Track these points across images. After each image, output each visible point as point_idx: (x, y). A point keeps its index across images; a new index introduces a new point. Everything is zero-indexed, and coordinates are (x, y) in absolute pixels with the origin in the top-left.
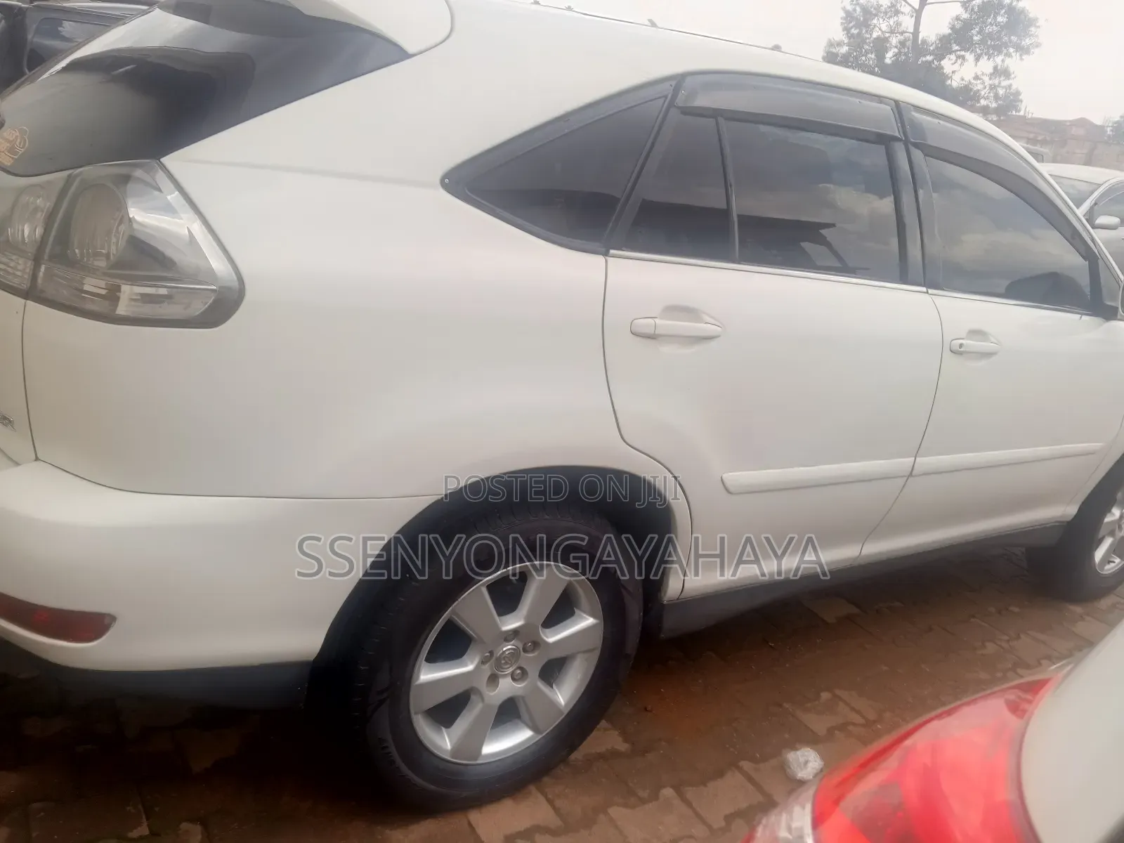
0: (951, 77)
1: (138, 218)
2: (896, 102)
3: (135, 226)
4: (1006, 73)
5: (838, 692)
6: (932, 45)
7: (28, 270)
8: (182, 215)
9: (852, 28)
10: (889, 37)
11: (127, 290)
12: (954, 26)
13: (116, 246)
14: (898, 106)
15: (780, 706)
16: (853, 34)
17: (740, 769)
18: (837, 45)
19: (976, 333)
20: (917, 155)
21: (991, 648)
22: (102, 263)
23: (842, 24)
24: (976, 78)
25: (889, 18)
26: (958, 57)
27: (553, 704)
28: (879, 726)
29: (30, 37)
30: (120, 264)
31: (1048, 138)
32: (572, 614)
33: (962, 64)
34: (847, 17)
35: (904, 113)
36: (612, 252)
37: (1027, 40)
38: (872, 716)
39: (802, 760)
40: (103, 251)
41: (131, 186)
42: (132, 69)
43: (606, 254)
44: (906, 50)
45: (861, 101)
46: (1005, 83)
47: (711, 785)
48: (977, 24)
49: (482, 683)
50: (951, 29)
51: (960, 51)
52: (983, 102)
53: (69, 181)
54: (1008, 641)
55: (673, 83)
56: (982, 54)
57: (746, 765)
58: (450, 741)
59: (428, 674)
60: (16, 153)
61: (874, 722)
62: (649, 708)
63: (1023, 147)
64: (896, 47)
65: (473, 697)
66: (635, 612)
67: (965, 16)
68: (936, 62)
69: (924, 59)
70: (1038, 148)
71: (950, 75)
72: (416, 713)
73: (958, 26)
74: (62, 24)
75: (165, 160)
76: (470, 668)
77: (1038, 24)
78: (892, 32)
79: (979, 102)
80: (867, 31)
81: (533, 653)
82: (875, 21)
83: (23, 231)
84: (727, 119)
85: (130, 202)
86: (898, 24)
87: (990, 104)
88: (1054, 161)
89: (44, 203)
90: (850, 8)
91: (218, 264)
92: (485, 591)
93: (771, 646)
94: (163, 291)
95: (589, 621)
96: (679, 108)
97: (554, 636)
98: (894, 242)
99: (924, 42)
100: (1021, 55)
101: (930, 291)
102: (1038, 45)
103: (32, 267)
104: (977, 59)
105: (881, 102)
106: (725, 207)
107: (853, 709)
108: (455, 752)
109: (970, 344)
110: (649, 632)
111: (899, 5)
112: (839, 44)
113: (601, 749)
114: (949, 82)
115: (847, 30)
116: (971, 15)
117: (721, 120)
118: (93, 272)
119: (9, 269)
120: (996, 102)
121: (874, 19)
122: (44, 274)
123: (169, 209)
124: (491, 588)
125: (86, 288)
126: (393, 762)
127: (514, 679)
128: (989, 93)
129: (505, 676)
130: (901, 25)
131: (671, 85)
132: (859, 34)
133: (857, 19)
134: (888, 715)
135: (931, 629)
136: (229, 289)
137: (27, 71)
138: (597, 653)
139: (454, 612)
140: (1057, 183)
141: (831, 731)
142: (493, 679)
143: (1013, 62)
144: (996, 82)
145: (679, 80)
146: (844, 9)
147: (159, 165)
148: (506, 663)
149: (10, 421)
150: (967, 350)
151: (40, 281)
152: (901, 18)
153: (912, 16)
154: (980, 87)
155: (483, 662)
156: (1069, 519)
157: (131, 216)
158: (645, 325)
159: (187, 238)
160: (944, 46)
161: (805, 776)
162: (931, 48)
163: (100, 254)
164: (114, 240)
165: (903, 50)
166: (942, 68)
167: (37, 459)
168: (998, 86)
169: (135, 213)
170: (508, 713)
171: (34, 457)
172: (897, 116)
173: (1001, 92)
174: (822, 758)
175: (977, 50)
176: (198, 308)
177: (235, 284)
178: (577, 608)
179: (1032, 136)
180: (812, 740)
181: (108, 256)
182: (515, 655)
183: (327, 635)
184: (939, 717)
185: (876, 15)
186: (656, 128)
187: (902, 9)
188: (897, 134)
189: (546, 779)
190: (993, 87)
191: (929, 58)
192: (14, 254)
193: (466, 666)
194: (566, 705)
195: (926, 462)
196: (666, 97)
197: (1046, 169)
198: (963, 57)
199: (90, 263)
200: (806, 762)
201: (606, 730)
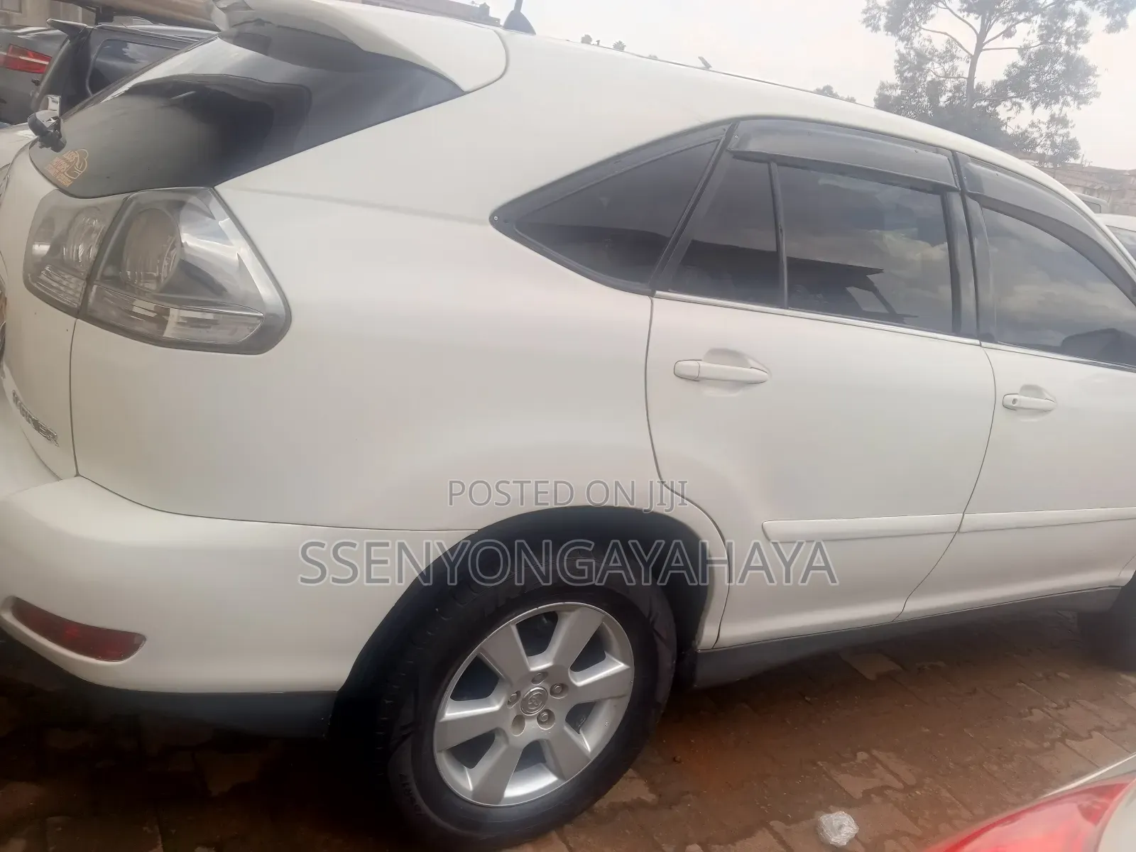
0: (1006, 124)
1: (190, 243)
2: (953, 152)
3: (187, 251)
4: (1063, 122)
5: (875, 752)
6: (987, 91)
7: (80, 289)
8: (233, 241)
9: (905, 71)
10: (944, 81)
11: (175, 314)
12: (1010, 73)
13: (167, 269)
14: (955, 156)
15: (815, 764)
16: (906, 78)
17: (771, 829)
18: (891, 88)
19: (1031, 389)
20: (973, 205)
21: (1038, 715)
22: (152, 286)
23: (895, 67)
24: (1033, 125)
25: (944, 63)
26: (1014, 104)
27: (579, 750)
28: (918, 792)
29: (93, 57)
30: (170, 287)
31: (1106, 188)
32: (601, 658)
33: (1018, 112)
34: (901, 59)
35: (961, 164)
36: (658, 292)
37: (1085, 90)
38: (912, 781)
39: (836, 824)
40: (155, 274)
41: (184, 213)
42: (192, 94)
43: (652, 295)
44: (961, 95)
45: (917, 150)
46: (1061, 131)
47: (739, 844)
48: (1033, 72)
49: (507, 725)
50: (1007, 75)
51: (1015, 97)
52: (1039, 150)
53: (125, 204)
54: (1057, 708)
55: (727, 127)
56: (1038, 101)
57: (777, 825)
58: (472, 781)
59: (453, 712)
60: (75, 175)
61: (913, 788)
62: (678, 758)
63: (1079, 197)
64: (950, 91)
65: (497, 738)
66: (667, 660)
67: (1022, 63)
68: (990, 109)
69: (978, 104)
70: (1094, 198)
71: (1004, 122)
72: (440, 751)
73: (1014, 73)
74: (126, 45)
75: (219, 188)
76: (496, 707)
77: (1096, 73)
78: (947, 76)
79: (1034, 148)
80: (921, 75)
81: (562, 696)
82: (929, 65)
83: (78, 251)
84: (779, 164)
85: (183, 228)
86: (954, 68)
87: (1046, 152)
88: (1112, 212)
89: (99, 225)
90: (904, 51)
91: (266, 292)
92: (514, 629)
93: (807, 701)
94: (210, 316)
95: (619, 666)
96: (731, 152)
97: (583, 680)
98: (946, 291)
99: (979, 87)
100: (1079, 104)
101: (984, 344)
102: (1097, 95)
103: (84, 287)
104: (1034, 106)
105: (937, 152)
106: (774, 249)
107: (892, 773)
108: (476, 793)
109: (1024, 400)
110: (682, 681)
111: (954, 50)
112: (892, 87)
113: (626, 798)
114: (1004, 128)
115: (900, 73)
116: (1028, 63)
117: (774, 165)
118: (142, 293)
119: (62, 288)
120: (1053, 150)
121: (928, 63)
122: (96, 293)
123: (220, 235)
124: (521, 627)
125: (136, 310)
126: (413, 800)
127: (540, 722)
128: (1046, 140)
129: (532, 717)
130: (956, 69)
131: (724, 130)
132: (913, 78)
133: (910, 63)
134: (928, 780)
135: (975, 691)
136: (274, 316)
137: (89, 92)
138: (627, 700)
139: (481, 649)
140: (1114, 233)
141: (867, 793)
142: (519, 721)
143: (1071, 112)
144: (1053, 129)
145: (733, 123)
146: (898, 52)
147: (213, 193)
148: (533, 705)
149: (54, 437)
150: (1022, 405)
151: (91, 300)
152: (956, 62)
153: (968, 62)
154: (1036, 135)
155: (509, 703)
156: (1124, 584)
157: (183, 241)
158: (689, 367)
159: (237, 265)
160: (1000, 92)
161: (838, 842)
162: (987, 94)
163: (151, 277)
164: (165, 263)
165: (957, 94)
166: (997, 114)
167: (78, 475)
168: (1056, 134)
169: (187, 238)
170: (533, 756)
171: (75, 473)
172: (954, 167)
173: (1058, 140)
174: (857, 823)
175: (1034, 98)
176: (244, 334)
177: (281, 310)
178: (608, 652)
179: (1088, 185)
180: (847, 803)
181: (158, 279)
182: (542, 697)
183: (354, 667)
184: (1002, 822)
185: (931, 60)
186: (708, 170)
187: (958, 54)
188: (954, 185)
189: (568, 827)
190: (1049, 136)
191: (984, 103)
192: (69, 274)
193: (494, 706)
194: (593, 751)
195: (976, 519)
196: (718, 141)
197: (1103, 220)
198: (1020, 105)
199: (141, 285)
200: (841, 827)
201: (632, 778)
